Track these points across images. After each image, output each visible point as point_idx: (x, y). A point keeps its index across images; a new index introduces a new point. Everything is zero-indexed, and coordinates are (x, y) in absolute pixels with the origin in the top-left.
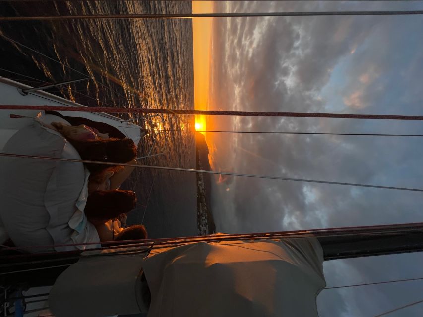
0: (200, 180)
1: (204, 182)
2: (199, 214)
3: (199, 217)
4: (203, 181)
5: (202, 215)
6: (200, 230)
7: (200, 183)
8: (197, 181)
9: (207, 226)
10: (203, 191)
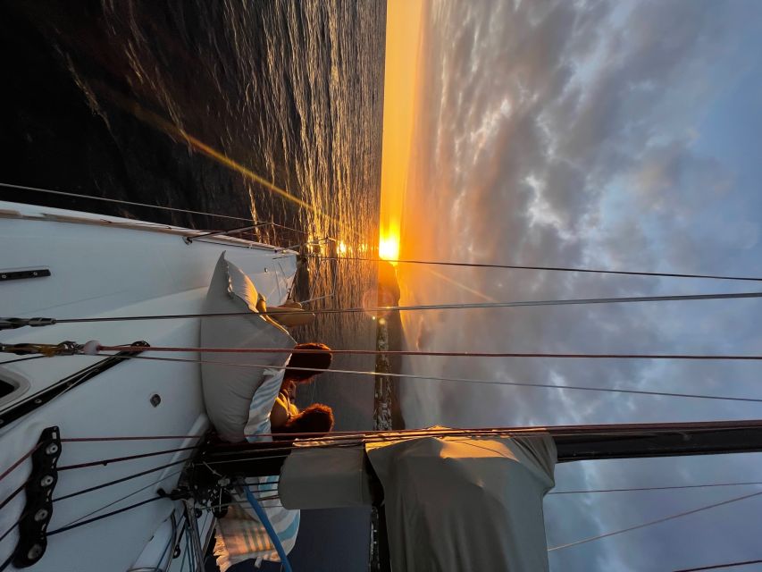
0: (383, 339)
1: (389, 344)
2: (377, 396)
3: (378, 401)
4: (387, 341)
5: (382, 400)
6: (378, 423)
7: (382, 343)
8: (378, 339)
9: (390, 420)
10: (387, 359)
